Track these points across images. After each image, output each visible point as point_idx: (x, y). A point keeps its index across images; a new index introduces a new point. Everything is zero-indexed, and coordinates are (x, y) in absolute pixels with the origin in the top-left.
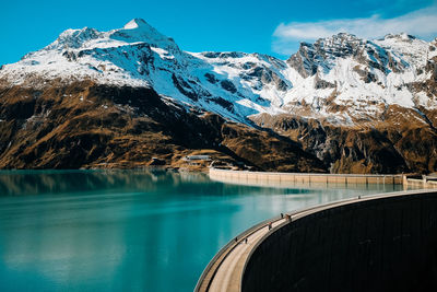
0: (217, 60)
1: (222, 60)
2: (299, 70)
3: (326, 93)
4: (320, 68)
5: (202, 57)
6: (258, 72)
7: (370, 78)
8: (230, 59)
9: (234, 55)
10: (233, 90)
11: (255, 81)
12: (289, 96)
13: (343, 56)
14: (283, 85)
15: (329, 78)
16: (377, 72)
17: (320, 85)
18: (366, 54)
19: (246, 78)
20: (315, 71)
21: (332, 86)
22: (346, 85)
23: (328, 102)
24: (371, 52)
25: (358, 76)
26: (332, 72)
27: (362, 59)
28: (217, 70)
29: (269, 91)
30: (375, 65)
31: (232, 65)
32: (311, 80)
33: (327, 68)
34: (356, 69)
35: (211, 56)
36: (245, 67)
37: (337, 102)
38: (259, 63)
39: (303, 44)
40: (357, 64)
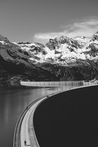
0: (22, 45)
1: (24, 45)
2: (49, 48)
3: (58, 55)
4: (56, 47)
5: (17, 44)
6: (36, 49)
7: (72, 50)
8: (26, 45)
9: (28, 43)
10: (28, 55)
11: (35, 52)
12: (46, 57)
13: (63, 43)
14: (44, 53)
15: (59, 50)
16: (74, 48)
17: (56, 53)
18: (70, 43)
19: (32, 51)
20: (54, 48)
21: (60, 53)
22: (65, 53)
23: (59, 58)
24: (72, 42)
25: (68, 50)
26: (60, 48)
27: (69, 44)
28: (22, 48)
29: (40, 55)
30: (74, 46)
31: (27, 47)
32: (53, 51)
33: (58, 47)
34: (68, 47)
35: (20, 43)
36: (32, 47)
37: (62, 58)
38: (36, 46)
39: (50, 40)
40: (68, 46)
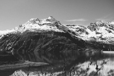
1: (71, 27)
2: (91, 30)
4: (97, 29)
5: (66, 26)
6: (80, 30)
7: (110, 32)
8: (73, 27)
9: (74, 26)
10: (75, 34)
11: (80, 32)
12: (89, 36)
13: (102, 26)
14: (87, 33)
15: (99, 31)
17: (97, 33)
19: (77, 31)
20: (95, 30)
21: (100, 34)
22: (104, 33)
23: (100, 37)
24: (109, 25)
28: (70, 29)
29: (84, 35)
30: (111, 29)
31: (73, 28)
32: (94, 32)
34: (106, 30)
35: (68, 26)
36: (77, 29)
37: (103, 37)
38: (81, 28)
39: (91, 23)
40: (106, 28)
